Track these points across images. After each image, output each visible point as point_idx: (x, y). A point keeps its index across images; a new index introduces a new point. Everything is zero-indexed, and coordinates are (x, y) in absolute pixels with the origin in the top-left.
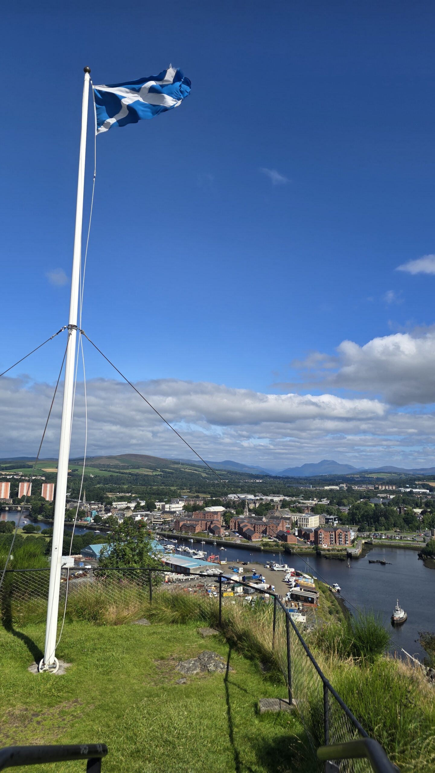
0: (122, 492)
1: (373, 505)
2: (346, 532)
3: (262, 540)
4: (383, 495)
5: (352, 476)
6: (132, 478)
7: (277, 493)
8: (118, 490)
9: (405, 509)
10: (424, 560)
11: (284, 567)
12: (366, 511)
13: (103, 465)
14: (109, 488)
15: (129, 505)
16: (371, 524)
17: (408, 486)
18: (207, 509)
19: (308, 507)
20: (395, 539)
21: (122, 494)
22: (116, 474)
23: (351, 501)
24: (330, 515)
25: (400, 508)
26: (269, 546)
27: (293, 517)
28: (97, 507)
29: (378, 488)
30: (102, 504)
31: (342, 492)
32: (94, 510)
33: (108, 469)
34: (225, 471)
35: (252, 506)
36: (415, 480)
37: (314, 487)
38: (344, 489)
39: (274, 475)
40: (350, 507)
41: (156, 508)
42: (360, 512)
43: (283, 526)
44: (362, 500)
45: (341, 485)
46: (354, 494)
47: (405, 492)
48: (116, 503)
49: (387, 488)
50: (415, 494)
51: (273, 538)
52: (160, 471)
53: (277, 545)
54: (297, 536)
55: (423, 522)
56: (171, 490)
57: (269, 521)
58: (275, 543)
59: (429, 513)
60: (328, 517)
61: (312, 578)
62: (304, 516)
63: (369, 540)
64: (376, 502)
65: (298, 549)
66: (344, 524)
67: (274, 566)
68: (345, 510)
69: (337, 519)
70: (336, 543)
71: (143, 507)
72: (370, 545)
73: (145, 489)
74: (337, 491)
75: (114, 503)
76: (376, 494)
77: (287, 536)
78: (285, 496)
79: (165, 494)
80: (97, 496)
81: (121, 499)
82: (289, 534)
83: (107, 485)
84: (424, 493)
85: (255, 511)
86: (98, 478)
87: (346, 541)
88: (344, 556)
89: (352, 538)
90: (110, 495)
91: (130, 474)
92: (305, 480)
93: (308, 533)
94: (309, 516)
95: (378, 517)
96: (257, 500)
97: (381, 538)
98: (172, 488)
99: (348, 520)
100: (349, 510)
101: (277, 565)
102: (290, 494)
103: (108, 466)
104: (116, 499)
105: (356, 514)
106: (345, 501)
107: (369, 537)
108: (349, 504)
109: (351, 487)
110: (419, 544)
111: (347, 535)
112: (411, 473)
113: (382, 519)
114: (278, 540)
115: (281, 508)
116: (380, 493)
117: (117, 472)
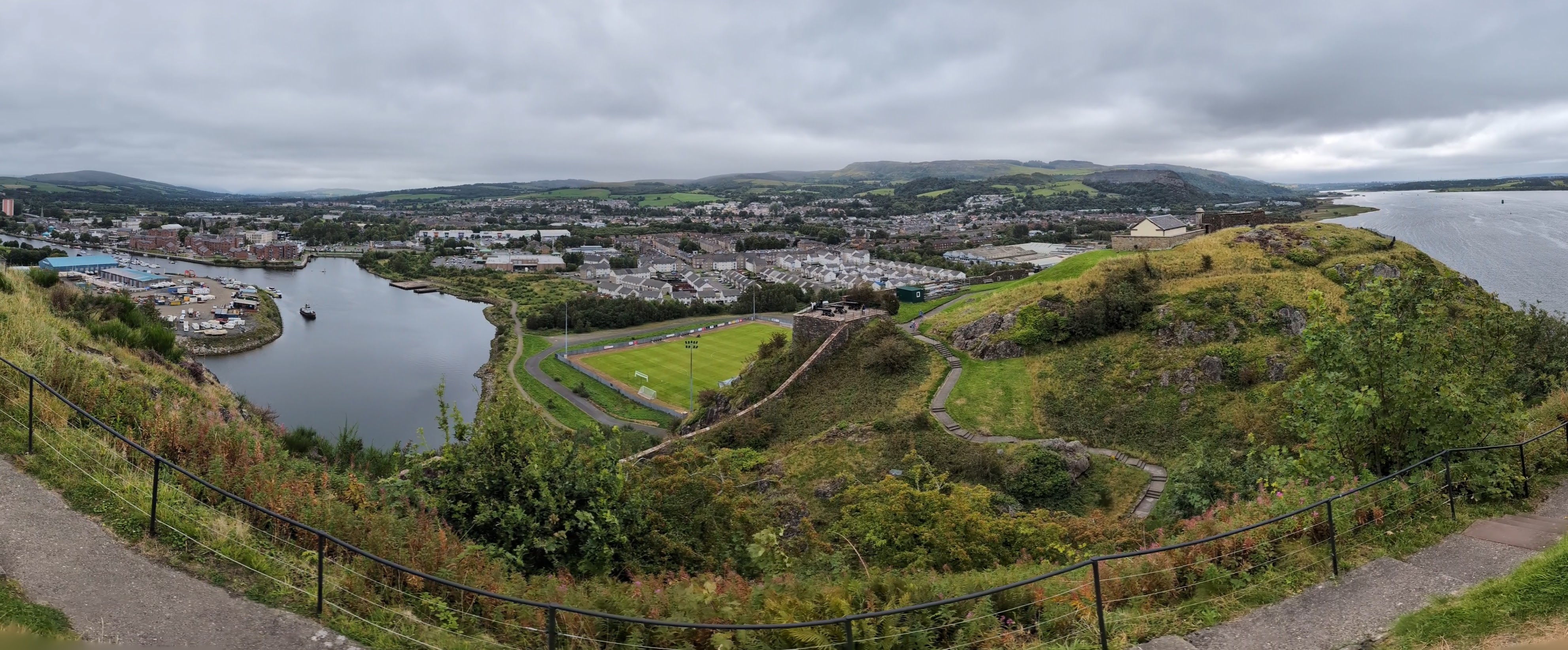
0: (79, 208)
1: (325, 222)
2: (295, 247)
4: (335, 212)
6: (90, 194)
7: (235, 212)
8: (76, 207)
9: (351, 223)
17: (358, 202)
18: (164, 227)
19: (262, 224)
21: (79, 211)
23: (305, 217)
24: (283, 230)
25: (347, 222)
27: (247, 234)
28: (55, 222)
29: (332, 204)
30: (59, 220)
31: (298, 210)
32: (53, 224)
33: (67, 186)
35: (208, 226)
37: (272, 205)
38: (301, 207)
41: (112, 226)
43: (236, 244)
44: (315, 216)
45: (298, 202)
47: (356, 209)
48: (74, 219)
50: (365, 210)
54: (248, 252)
55: (365, 235)
56: (129, 208)
57: (223, 241)
59: (370, 227)
60: (281, 233)
62: (259, 233)
64: (328, 219)
68: (298, 226)
69: (289, 234)
73: (103, 206)
74: (294, 208)
75: (71, 220)
76: (329, 211)
78: (242, 215)
79: (123, 211)
80: (54, 211)
81: (79, 215)
83: (65, 203)
85: (211, 228)
86: (56, 195)
90: (67, 211)
91: (89, 190)
94: (263, 232)
96: (214, 218)
98: (131, 206)
99: (299, 235)
100: (301, 226)
102: (248, 213)
103: (67, 183)
104: (73, 216)
106: (300, 217)
108: (302, 220)
113: (330, 234)
115: (237, 225)
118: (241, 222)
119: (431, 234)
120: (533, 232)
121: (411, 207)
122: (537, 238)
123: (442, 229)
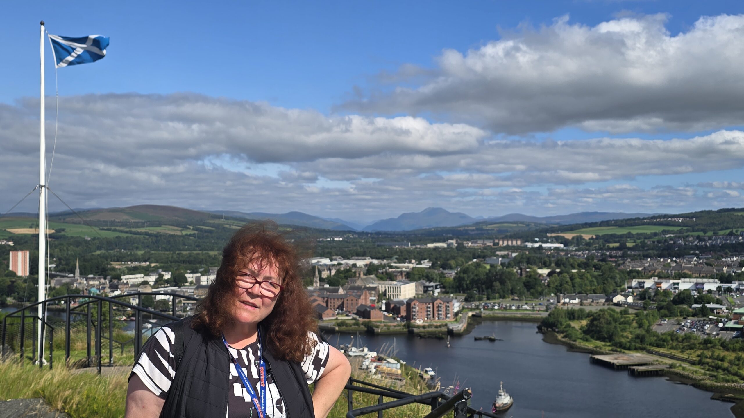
0: (135, 261)
1: (488, 267)
2: (448, 303)
3: (337, 319)
4: (503, 253)
5: (466, 228)
6: (150, 240)
7: (361, 255)
8: (129, 258)
9: (528, 270)
10: (543, 333)
11: (363, 351)
12: (477, 275)
13: (104, 221)
14: (114, 256)
15: (147, 278)
16: (483, 291)
17: (537, 239)
19: (401, 272)
20: (510, 309)
21: (135, 264)
22: (125, 235)
23: (460, 262)
24: (430, 281)
25: (521, 269)
26: (347, 325)
27: (380, 286)
28: (97, 283)
29: (498, 244)
30: (105, 279)
31: (450, 251)
32: (94, 287)
33: (113, 228)
34: (289, 226)
35: (325, 274)
36: (547, 231)
37: (414, 245)
38: (454, 247)
39: (359, 230)
40: (459, 269)
41: (187, 282)
42: (468, 277)
43: (366, 299)
44: (475, 260)
45: (450, 241)
46: (465, 252)
47: (533, 248)
48: (127, 277)
49: (510, 243)
50: (546, 250)
51: (352, 315)
52: (193, 230)
53: (357, 324)
54: (384, 311)
55: (548, 286)
56: (209, 256)
57: (347, 293)
58: (354, 321)
59: (556, 275)
60: (427, 284)
61: (399, 362)
62: (396, 285)
63: (478, 311)
64: (493, 263)
65: (385, 328)
66: (447, 292)
67: (349, 350)
68: (451, 274)
69: (438, 287)
70: (433, 317)
71: (167, 281)
72: (478, 318)
73: (170, 256)
74: (444, 249)
75: (123, 277)
76: (495, 252)
77: (370, 312)
78: (372, 258)
79: (201, 262)
80: (97, 267)
81: (134, 271)
82: (373, 307)
83: (112, 252)
84: (557, 249)
85: (329, 280)
86: (97, 241)
87: (447, 314)
88: (443, 333)
89: (456, 310)
90: (117, 265)
91: (146, 234)
92: (401, 235)
93: (398, 306)
94: (401, 283)
95: (492, 282)
96: (334, 265)
97: (492, 309)
99: (453, 287)
100: (456, 274)
101: (354, 349)
102: (379, 255)
103: (113, 223)
104: (126, 271)
105: (463, 279)
106: (452, 263)
107: (477, 307)
108: (457, 267)
109: (463, 244)
110: (540, 314)
111: (448, 307)
112: (544, 222)
113: (497, 284)
114: (357, 317)
115: (365, 274)
116: (500, 251)
117: (127, 232)
118: (371, 270)
119: (649, 283)
121: (617, 245)
123: (668, 277)
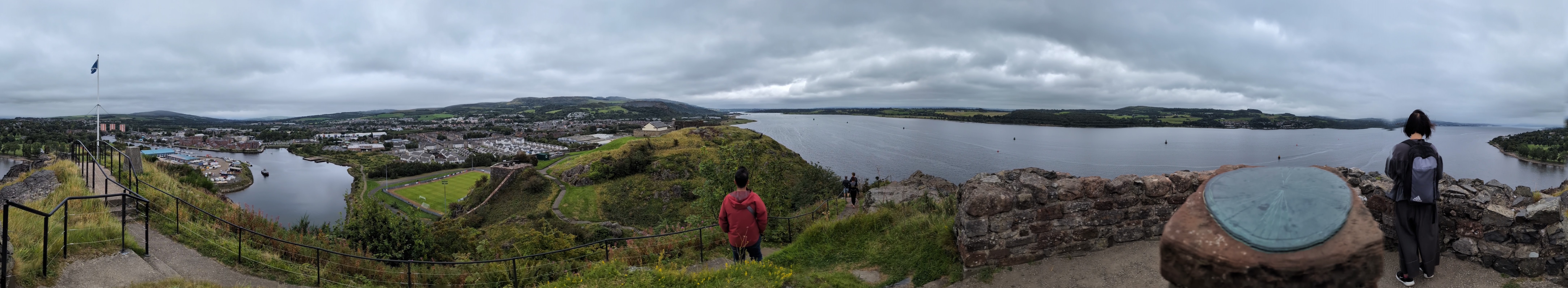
0: (156, 128)
1: (271, 131)
4: (278, 127)
6: (161, 121)
7: (229, 127)
18: (196, 135)
23: (263, 130)
25: (282, 132)
29: (275, 124)
37: (250, 125)
38: (262, 125)
39: (235, 120)
45: (259, 124)
46: (266, 127)
50: (289, 126)
59: (294, 133)
64: (274, 130)
73: (167, 127)
76: (274, 127)
79: (176, 129)
81: (156, 131)
83: (149, 125)
92: (247, 123)
102: (235, 128)
103: (145, 117)
108: (261, 132)
118: (232, 132)
119: (322, 135)
120: (370, 133)
121: (312, 124)
122: (371, 136)
123: (327, 133)
